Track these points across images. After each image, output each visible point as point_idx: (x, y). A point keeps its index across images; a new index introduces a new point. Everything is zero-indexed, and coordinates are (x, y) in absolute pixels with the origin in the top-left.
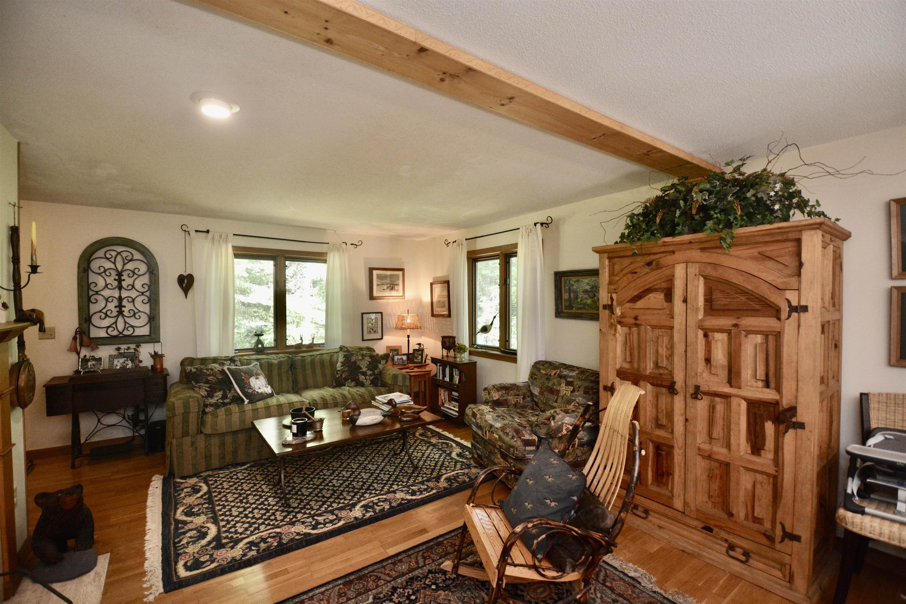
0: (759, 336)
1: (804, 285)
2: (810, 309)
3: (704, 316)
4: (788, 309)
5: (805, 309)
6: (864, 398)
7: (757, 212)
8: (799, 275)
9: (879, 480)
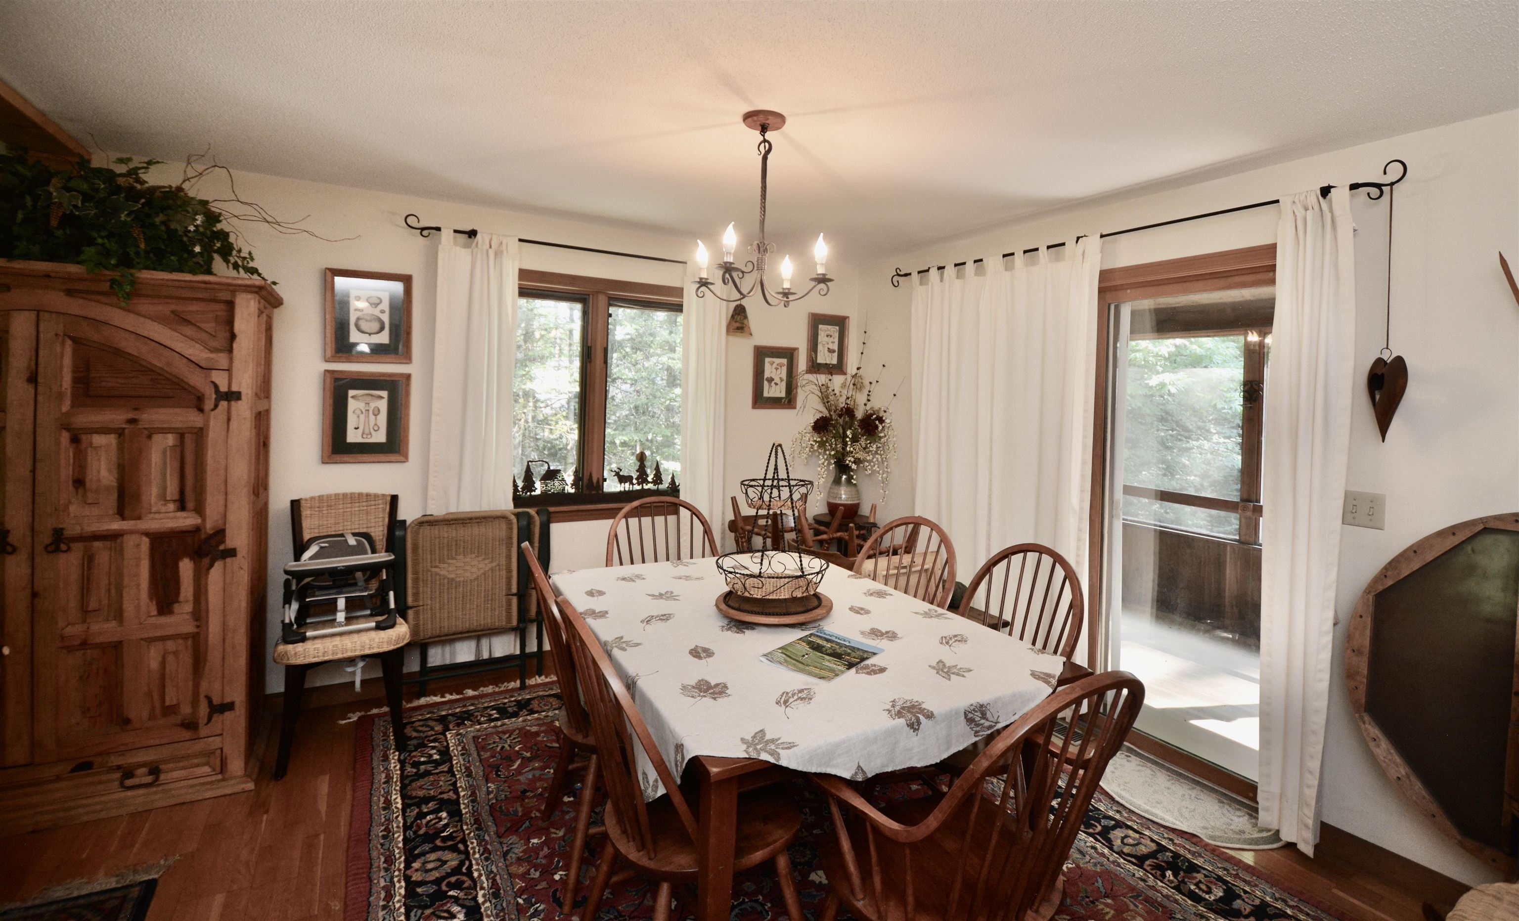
0: (170, 436)
1: (237, 364)
2: (243, 397)
3: (72, 406)
4: (214, 396)
5: (237, 396)
6: (295, 505)
7: (169, 250)
8: (230, 350)
9: (318, 596)
